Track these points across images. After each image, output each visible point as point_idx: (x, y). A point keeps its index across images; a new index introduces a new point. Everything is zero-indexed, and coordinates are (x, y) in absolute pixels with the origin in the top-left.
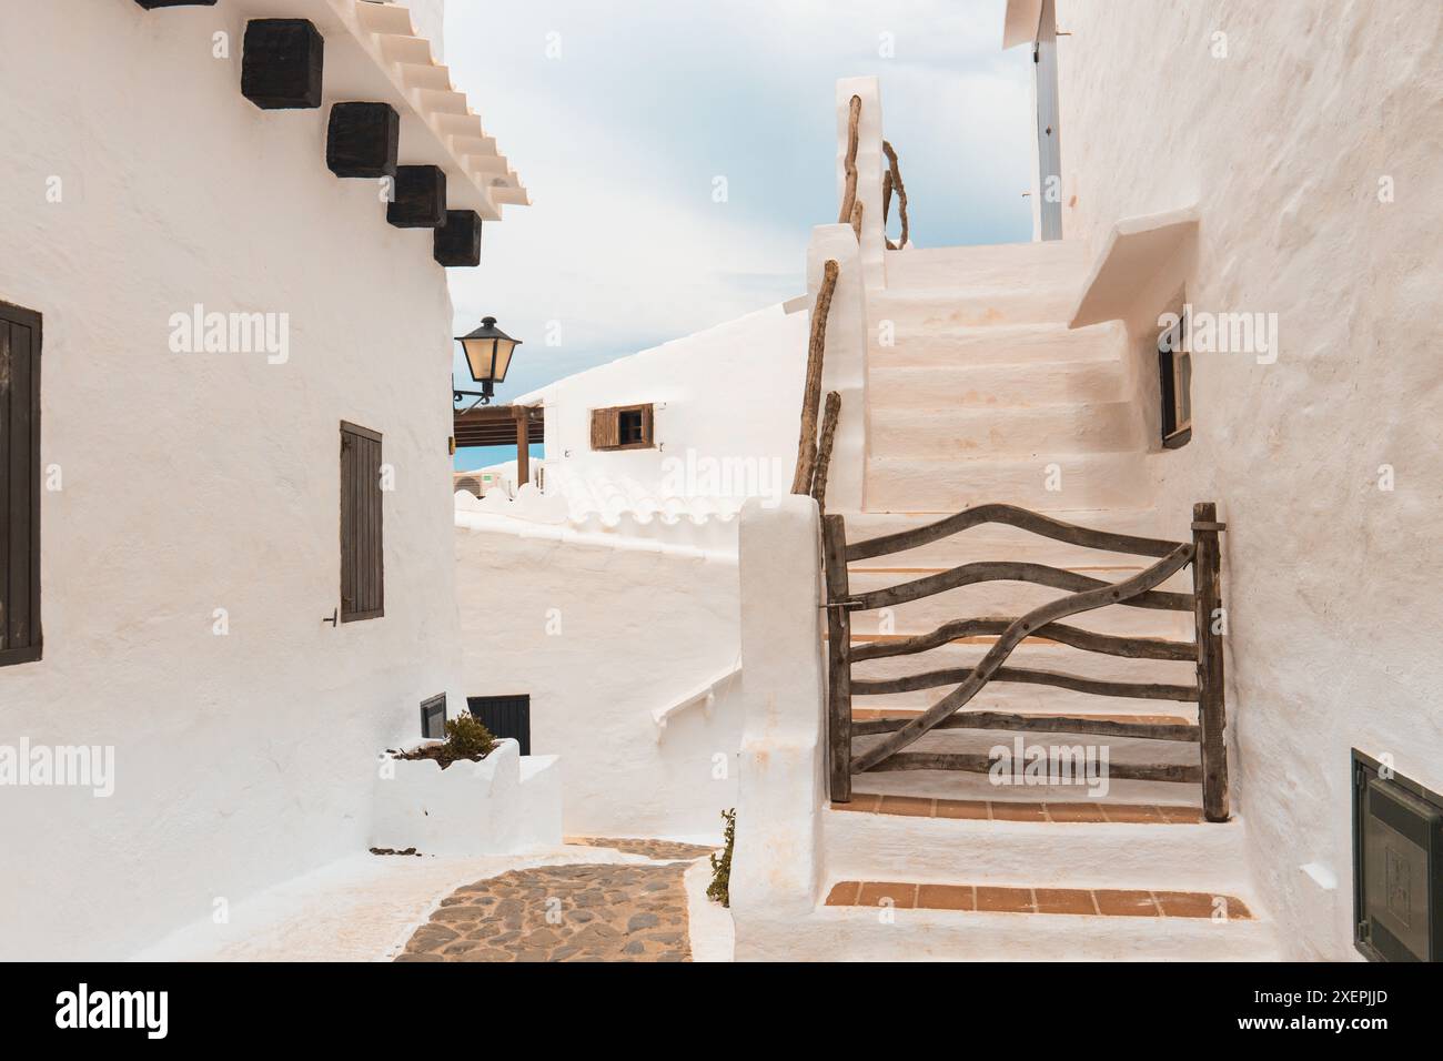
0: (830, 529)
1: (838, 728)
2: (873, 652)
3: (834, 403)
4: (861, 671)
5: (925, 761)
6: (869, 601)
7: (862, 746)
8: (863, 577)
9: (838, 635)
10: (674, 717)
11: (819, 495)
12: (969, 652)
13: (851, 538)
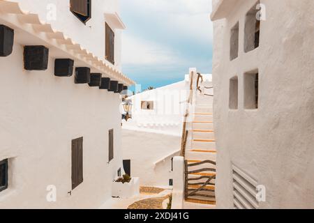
0: (185, 162)
1: (186, 190)
2: (191, 179)
3: (187, 132)
4: (189, 182)
5: (198, 195)
6: (190, 173)
7: (189, 192)
8: (190, 169)
9: (186, 177)
10: (157, 164)
11: (184, 156)
12: (205, 180)
13: (188, 163)
